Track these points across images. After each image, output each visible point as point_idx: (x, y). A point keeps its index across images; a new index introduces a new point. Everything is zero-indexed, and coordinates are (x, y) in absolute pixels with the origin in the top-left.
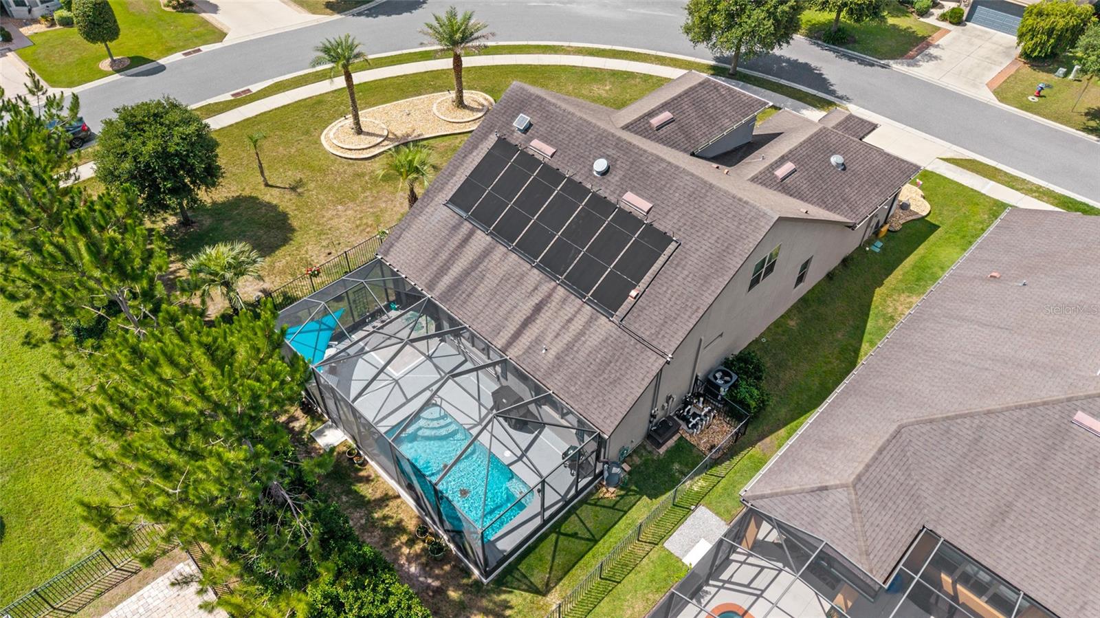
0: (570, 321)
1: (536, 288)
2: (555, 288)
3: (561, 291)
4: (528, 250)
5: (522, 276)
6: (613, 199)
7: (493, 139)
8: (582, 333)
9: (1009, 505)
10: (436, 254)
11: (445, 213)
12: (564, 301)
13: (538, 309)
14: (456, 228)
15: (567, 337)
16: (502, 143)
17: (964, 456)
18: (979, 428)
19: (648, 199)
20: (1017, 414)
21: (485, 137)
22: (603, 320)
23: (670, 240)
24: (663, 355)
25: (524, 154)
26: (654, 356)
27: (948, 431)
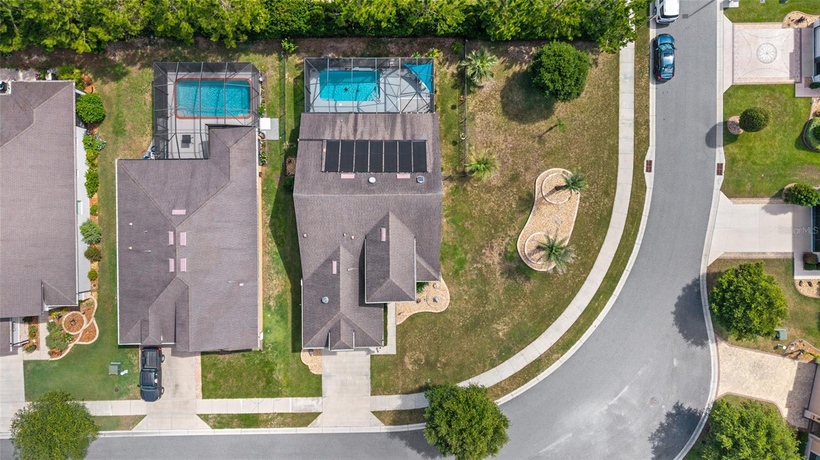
0: (341, 133)
1: (362, 135)
2: (355, 138)
3: (352, 138)
4: (377, 145)
5: (371, 135)
6: (359, 174)
7: (429, 170)
8: (333, 132)
9: (191, 178)
10: (412, 125)
11: (423, 138)
12: (348, 137)
13: (355, 130)
14: (413, 136)
15: (337, 128)
16: (423, 170)
17: (209, 183)
18: (209, 194)
19: (344, 180)
20: (201, 203)
21: (434, 169)
22: (329, 138)
23: (325, 171)
24: (301, 140)
25: (410, 171)
26: (303, 138)
27: (217, 188)
